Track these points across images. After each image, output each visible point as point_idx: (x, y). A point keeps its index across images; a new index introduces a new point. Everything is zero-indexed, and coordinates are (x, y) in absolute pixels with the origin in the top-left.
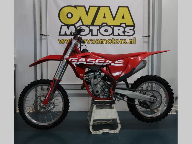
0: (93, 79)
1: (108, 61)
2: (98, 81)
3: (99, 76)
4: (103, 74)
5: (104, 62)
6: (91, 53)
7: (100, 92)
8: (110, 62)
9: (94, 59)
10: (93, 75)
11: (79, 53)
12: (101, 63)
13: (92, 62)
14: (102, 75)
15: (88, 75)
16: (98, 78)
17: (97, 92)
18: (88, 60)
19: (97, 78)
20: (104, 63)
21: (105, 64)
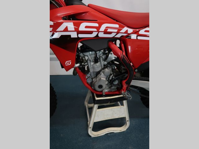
0: (92, 63)
1: (125, 29)
2: (101, 66)
3: (103, 57)
4: (112, 56)
5: (116, 31)
6: (88, 6)
7: (104, 86)
8: (130, 31)
9: (97, 25)
10: (94, 56)
11: (60, 6)
12: (110, 33)
13: (91, 33)
14: (111, 58)
15: (83, 54)
16: (102, 61)
17: (101, 87)
18: (82, 27)
19: (100, 61)
20: (118, 33)
21: (119, 36)
